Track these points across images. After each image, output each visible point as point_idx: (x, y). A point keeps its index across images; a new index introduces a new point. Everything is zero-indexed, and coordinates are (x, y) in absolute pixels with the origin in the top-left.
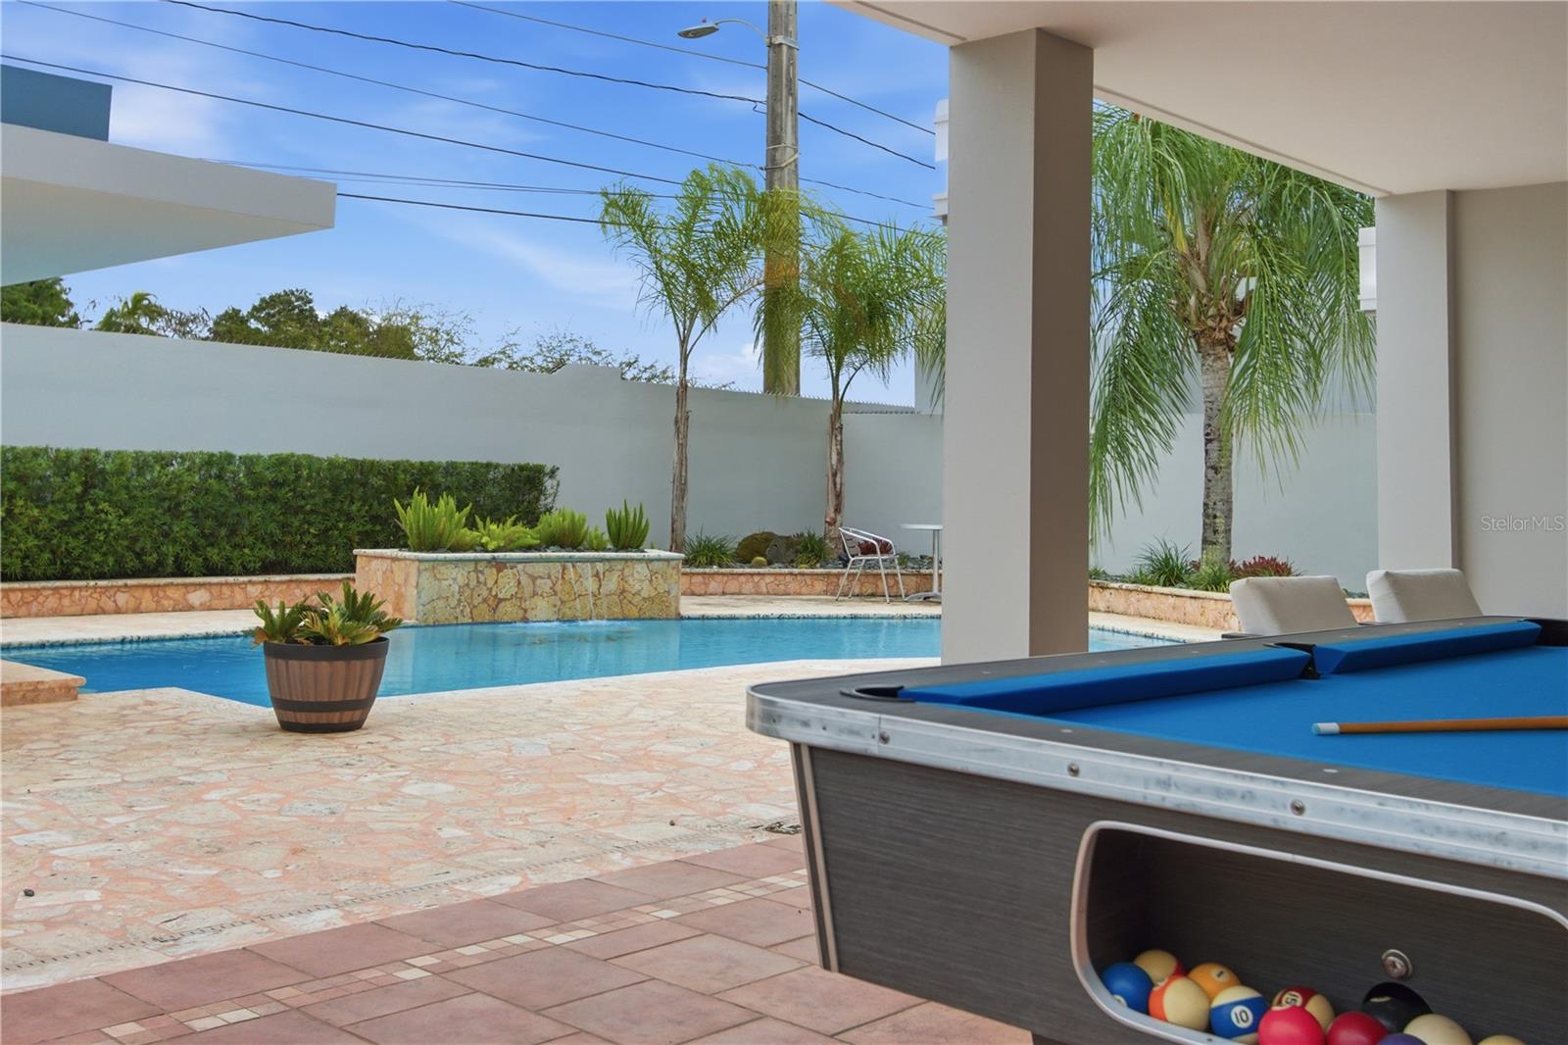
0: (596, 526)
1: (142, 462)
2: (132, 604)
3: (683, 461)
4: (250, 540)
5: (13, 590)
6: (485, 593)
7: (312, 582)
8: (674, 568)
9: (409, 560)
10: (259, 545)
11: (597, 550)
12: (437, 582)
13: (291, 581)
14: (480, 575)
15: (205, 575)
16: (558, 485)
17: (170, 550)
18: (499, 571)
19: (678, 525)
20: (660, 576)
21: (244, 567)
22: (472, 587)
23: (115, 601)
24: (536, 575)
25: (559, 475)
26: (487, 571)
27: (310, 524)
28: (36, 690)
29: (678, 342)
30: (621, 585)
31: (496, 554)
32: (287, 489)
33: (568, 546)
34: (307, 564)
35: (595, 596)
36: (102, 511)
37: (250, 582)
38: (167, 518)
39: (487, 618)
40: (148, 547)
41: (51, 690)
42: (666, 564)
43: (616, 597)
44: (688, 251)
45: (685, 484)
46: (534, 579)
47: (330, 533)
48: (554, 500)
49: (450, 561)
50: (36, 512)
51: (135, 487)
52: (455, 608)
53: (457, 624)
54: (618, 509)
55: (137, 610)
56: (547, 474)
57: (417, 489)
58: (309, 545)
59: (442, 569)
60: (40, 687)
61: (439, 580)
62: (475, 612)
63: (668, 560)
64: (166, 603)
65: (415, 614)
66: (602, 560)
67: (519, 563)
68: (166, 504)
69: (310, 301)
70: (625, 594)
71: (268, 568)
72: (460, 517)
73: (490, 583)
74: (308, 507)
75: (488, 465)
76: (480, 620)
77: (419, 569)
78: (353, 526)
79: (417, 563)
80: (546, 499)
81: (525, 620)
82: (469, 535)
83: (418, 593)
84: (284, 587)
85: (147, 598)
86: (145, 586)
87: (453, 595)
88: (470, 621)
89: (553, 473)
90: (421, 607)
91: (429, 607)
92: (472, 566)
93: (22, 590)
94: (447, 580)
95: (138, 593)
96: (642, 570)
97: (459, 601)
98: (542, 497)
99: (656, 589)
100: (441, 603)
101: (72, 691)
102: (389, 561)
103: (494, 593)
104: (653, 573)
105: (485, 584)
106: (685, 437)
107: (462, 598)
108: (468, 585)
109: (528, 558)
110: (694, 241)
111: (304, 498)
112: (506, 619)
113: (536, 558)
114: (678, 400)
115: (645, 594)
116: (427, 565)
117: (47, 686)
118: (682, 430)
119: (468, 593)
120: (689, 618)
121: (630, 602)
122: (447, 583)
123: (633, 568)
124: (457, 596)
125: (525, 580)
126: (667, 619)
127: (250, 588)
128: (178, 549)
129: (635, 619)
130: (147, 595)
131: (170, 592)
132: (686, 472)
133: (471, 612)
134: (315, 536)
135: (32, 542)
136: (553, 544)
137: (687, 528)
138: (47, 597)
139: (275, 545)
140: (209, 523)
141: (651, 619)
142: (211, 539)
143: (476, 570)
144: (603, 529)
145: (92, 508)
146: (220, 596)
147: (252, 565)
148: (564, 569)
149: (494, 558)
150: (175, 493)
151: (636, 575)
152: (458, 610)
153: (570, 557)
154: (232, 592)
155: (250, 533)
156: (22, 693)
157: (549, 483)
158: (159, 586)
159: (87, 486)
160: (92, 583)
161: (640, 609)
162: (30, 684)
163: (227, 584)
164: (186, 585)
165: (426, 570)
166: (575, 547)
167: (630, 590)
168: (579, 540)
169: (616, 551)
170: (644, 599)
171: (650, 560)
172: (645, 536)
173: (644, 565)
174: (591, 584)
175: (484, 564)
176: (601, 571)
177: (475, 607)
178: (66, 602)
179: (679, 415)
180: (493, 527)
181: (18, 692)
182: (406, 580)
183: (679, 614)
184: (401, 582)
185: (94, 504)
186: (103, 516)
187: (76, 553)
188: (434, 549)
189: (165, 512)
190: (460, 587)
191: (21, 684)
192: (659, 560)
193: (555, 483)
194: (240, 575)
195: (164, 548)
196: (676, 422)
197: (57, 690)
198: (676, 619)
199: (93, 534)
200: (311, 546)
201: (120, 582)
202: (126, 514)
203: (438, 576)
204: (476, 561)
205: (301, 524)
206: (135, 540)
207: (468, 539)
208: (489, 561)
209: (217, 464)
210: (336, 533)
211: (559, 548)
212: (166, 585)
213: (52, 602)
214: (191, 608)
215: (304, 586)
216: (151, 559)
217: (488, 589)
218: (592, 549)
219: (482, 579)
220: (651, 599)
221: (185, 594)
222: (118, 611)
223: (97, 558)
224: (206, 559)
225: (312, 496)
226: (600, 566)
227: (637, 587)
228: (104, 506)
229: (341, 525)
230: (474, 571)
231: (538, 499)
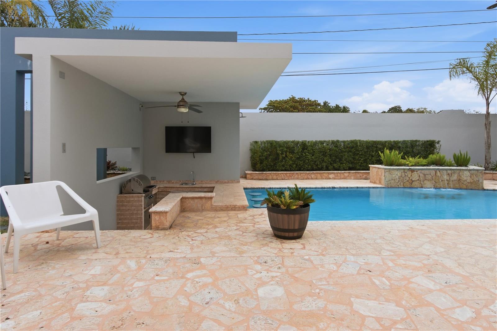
0: (449, 158)
1: (316, 143)
2: (315, 177)
3: (489, 137)
4: (345, 162)
5: (287, 173)
6: (408, 179)
7: (362, 173)
8: (480, 173)
9: (382, 168)
10: (347, 163)
11: (450, 166)
12: (391, 175)
13: (356, 172)
14: (405, 173)
15: (334, 170)
16: (441, 146)
17: (324, 164)
18: (412, 172)
19: (487, 157)
20: (474, 176)
21: (344, 169)
22: (403, 177)
23: (311, 176)
24: (426, 174)
25: (441, 143)
26: (408, 172)
27: (361, 158)
28: (235, 207)
29: (485, 100)
30: (459, 177)
31: (411, 167)
32: (354, 149)
33: (439, 165)
34: (361, 168)
35: (448, 181)
36: (307, 155)
37: (345, 172)
38: (322, 157)
39: (409, 186)
40: (319, 163)
41: (239, 207)
42: (477, 171)
43: (457, 182)
44: (488, 70)
45: (490, 144)
46: (425, 175)
47: (367, 160)
48: (439, 150)
49: (395, 169)
50: (291, 155)
51: (314, 149)
52: (398, 183)
53: (399, 188)
54: (458, 153)
55: (316, 179)
56: (436, 143)
57: (385, 148)
58: (361, 163)
59: (393, 171)
60: (236, 206)
61: (392, 175)
62: (405, 184)
63: (478, 170)
64: (323, 177)
65: (384, 184)
66: (450, 170)
67: (419, 170)
68: (322, 153)
69: (401, 108)
70: (460, 181)
71: (350, 169)
72: (400, 156)
73: (409, 176)
74: (360, 153)
75: (416, 141)
76: (406, 187)
77: (384, 171)
78: (374, 158)
79: (384, 170)
80: (436, 150)
81: (422, 187)
82: (403, 161)
83: (385, 178)
84: (354, 174)
85: (319, 176)
86: (318, 173)
87: (397, 179)
88: (403, 187)
89: (438, 142)
90: (386, 182)
91: (389, 182)
92: (403, 171)
93: (289, 173)
94: (394, 174)
95: (316, 175)
96: (467, 173)
97: (399, 181)
98: (435, 150)
99: (473, 179)
100: (393, 181)
101: (245, 208)
102: (377, 169)
103: (411, 179)
104: (471, 174)
105: (408, 176)
106: (489, 129)
107: (400, 180)
108: (402, 176)
109: (422, 169)
110: (490, 66)
111: (359, 151)
112: (415, 187)
113: (425, 169)
114: (486, 118)
115: (468, 181)
116: (387, 170)
117: (238, 206)
118: (488, 127)
119: (402, 178)
120: (488, 190)
121: (463, 183)
122: (395, 175)
123: (463, 172)
124: (398, 179)
125: (422, 175)
126: (478, 190)
127: (345, 174)
128: (326, 164)
129: (465, 189)
130: (319, 175)
131: (324, 175)
132: (490, 140)
133: (403, 184)
134: (362, 161)
135: (291, 162)
136: (433, 164)
137: (491, 159)
138: (295, 175)
139: (352, 163)
140: (333, 158)
141: (471, 189)
142: (335, 162)
143: (404, 172)
144: (452, 159)
145: (304, 154)
146: (337, 176)
147: (346, 168)
148: (436, 172)
149: (410, 168)
150: (324, 150)
151: (465, 175)
152: (399, 183)
153: (438, 169)
154: (340, 175)
155: (345, 160)
156: (231, 208)
157: (437, 145)
158: (321, 173)
159: (303, 149)
160: (305, 172)
161: (467, 186)
162: (233, 205)
163: (339, 173)
164: (328, 173)
165: (387, 171)
166: (441, 165)
167: (463, 180)
168: (443, 163)
169: (457, 167)
170: (468, 182)
171: (470, 170)
172: (469, 162)
173: (468, 172)
174: (446, 177)
175: (407, 170)
176: (450, 173)
177: (404, 183)
178: (300, 176)
179: (487, 123)
180: (411, 159)
181: (230, 207)
182: (382, 174)
183: (483, 188)
184: (381, 175)
185: (305, 153)
186: (307, 156)
187: (301, 165)
188: (391, 165)
189: (322, 155)
190: (399, 177)
191: (231, 205)
192: (474, 170)
193: (439, 145)
194: (343, 171)
195: (323, 164)
196: (486, 125)
197: (241, 208)
198: (482, 190)
199: (305, 160)
200: (362, 164)
201: (312, 172)
202: (313, 156)
203: (391, 173)
204: (404, 169)
205: (359, 158)
206: (315, 162)
207: (403, 162)
208: (408, 169)
209: (335, 143)
210: (369, 160)
211: (435, 165)
212: (323, 173)
213: (296, 176)
214: (330, 179)
215: (360, 174)
216: (320, 166)
217: (409, 177)
218: (448, 166)
219: (406, 174)
220: (471, 183)
221: (328, 175)
222: (312, 179)
223: (306, 166)
224: (334, 167)
225: (361, 151)
226: (449, 172)
227: (465, 178)
228: (307, 154)
229: (370, 158)
230: (403, 172)
231: (434, 150)
